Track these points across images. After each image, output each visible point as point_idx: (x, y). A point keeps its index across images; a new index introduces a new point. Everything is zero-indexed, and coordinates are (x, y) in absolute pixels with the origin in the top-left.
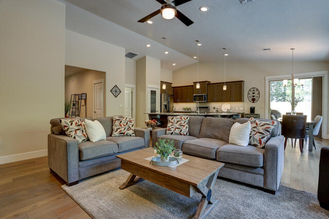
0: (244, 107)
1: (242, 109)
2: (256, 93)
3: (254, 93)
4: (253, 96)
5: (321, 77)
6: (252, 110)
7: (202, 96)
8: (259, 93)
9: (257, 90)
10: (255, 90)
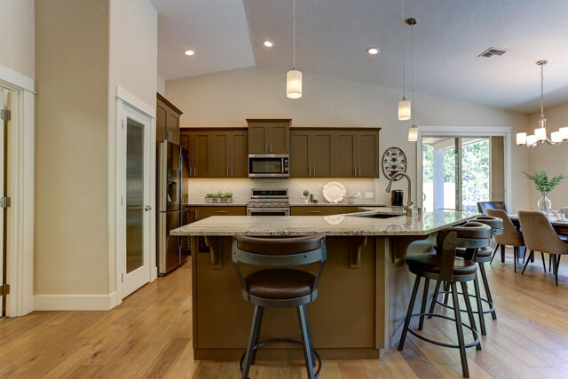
0: (374, 191)
1: (369, 195)
2: (400, 159)
3: (394, 160)
4: (394, 167)
5: (502, 137)
6: (397, 199)
7: (279, 159)
8: (404, 161)
9: (402, 152)
10: (398, 152)
